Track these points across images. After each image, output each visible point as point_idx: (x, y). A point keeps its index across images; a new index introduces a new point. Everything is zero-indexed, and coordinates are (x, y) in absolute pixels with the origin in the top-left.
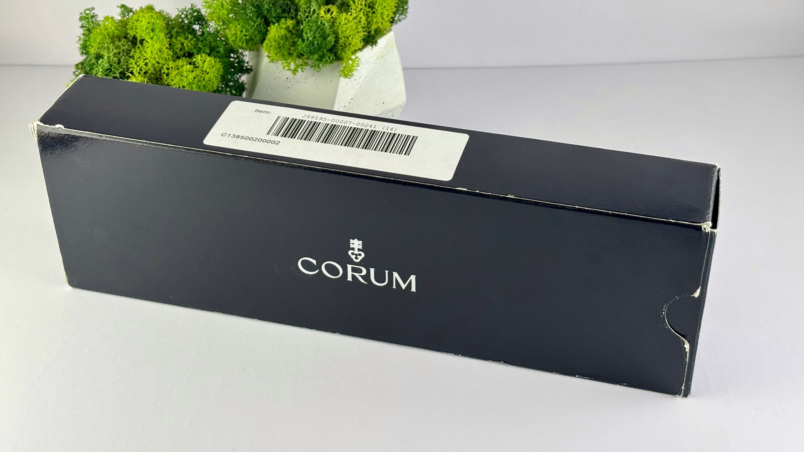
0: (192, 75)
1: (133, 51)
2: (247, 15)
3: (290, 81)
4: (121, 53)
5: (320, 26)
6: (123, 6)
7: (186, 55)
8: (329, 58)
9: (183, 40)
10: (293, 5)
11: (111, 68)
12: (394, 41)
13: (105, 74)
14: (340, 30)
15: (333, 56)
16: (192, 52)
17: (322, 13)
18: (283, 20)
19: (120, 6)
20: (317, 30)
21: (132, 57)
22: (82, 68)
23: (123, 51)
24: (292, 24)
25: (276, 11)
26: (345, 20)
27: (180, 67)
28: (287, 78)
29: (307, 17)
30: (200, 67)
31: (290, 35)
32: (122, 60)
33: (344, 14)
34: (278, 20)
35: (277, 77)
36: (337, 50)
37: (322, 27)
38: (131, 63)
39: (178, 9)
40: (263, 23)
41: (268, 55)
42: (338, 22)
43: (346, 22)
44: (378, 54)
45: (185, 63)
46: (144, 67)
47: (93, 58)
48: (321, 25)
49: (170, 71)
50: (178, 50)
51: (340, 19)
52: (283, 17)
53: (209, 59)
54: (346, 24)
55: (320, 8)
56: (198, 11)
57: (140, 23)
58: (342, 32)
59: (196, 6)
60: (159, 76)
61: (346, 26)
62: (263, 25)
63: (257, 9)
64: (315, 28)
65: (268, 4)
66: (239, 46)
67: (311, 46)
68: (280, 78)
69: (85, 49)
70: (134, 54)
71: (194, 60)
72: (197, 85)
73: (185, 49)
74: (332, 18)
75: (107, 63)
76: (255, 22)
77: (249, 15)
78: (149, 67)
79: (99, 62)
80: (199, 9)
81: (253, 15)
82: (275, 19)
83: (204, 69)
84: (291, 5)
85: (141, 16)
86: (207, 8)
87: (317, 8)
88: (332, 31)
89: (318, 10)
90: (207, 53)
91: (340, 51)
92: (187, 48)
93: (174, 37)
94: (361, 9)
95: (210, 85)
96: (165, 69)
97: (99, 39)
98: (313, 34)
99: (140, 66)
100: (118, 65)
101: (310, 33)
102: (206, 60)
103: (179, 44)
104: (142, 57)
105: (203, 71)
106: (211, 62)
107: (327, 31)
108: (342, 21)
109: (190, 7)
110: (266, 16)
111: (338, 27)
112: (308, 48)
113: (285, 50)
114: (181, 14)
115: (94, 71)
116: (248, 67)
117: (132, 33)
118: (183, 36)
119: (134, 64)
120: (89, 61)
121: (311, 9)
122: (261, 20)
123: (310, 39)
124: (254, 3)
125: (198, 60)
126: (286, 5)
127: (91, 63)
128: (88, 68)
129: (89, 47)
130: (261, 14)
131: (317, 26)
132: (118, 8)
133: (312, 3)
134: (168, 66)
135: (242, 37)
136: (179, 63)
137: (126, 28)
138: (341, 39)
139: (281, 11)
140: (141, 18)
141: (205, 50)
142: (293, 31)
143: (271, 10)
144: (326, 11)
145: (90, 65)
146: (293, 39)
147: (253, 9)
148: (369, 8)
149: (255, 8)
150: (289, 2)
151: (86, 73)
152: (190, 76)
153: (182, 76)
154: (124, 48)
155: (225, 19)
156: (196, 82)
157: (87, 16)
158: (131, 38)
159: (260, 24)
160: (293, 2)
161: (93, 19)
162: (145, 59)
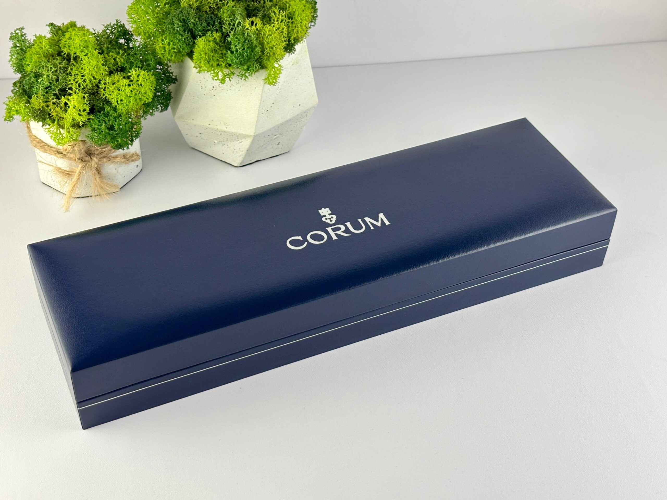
0: (130, 89)
1: (69, 69)
2: (174, 30)
3: (215, 90)
4: (58, 70)
5: (247, 39)
6: (52, 24)
7: (119, 69)
8: (256, 67)
9: (115, 56)
10: (217, 18)
11: (51, 86)
12: (306, 47)
13: (45, 92)
14: (266, 41)
15: (258, 66)
16: (125, 66)
17: (247, 25)
18: (209, 33)
19: (48, 24)
20: (244, 41)
21: (70, 74)
22: (20, 86)
23: (60, 68)
24: (219, 36)
25: (201, 25)
26: (269, 32)
27: (116, 81)
28: (213, 87)
29: (232, 29)
30: (135, 80)
31: (218, 48)
32: (60, 78)
33: (268, 26)
34: (204, 32)
35: (203, 86)
36: (262, 59)
37: (249, 39)
38: (70, 81)
39: (104, 25)
40: (190, 36)
41: (195, 66)
42: (263, 34)
43: (270, 33)
44: (294, 60)
45: (121, 78)
46: (82, 83)
47: (32, 77)
48: (248, 37)
49: (107, 86)
50: (111, 66)
51: (264, 30)
52: (208, 30)
53: (142, 73)
54: (271, 35)
55: (244, 21)
56: (123, 26)
57: (73, 41)
58: (268, 43)
59: (120, 22)
60: (96, 91)
61: (271, 37)
62: (190, 38)
63: (183, 23)
64: (242, 40)
65: (194, 18)
66: (168, 59)
67: (241, 57)
68: (206, 87)
69: (20, 68)
70: (71, 71)
71: (129, 74)
72: (134, 98)
73: (117, 64)
74: (257, 29)
75: (47, 81)
76: (182, 36)
77: (176, 29)
78: (87, 83)
79: (39, 80)
80: (124, 25)
81: (180, 29)
82: (201, 32)
83: (139, 82)
84: (215, 19)
85: (73, 34)
86: (132, 23)
87: (242, 21)
88: (258, 43)
89: (243, 23)
90: (139, 67)
91: (265, 61)
92: (119, 63)
93: (105, 53)
94: (282, 20)
95: (146, 98)
96: (103, 84)
97: (35, 58)
98: (241, 46)
99: (78, 83)
100: (57, 83)
101: (238, 45)
102: (141, 74)
103: (112, 59)
104: (79, 74)
105: (139, 85)
106: (145, 75)
107: (254, 42)
108: (266, 32)
109: (115, 22)
110: (192, 29)
111: (263, 38)
112: (237, 59)
113: (215, 62)
114: (107, 30)
115: (34, 90)
116: (173, 77)
117: (66, 51)
118: (114, 51)
119: (72, 81)
120: (29, 79)
121: (235, 21)
122: (188, 33)
123: (239, 50)
124: (181, 18)
125: (133, 74)
126: (210, 18)
127: (31, 82)
128: (27, 87)
129: (25, 66)
130: (187, 28)
131: (245, 38)
132: (47, 27)
133: (236, 16)
134: (105, 82)
135: (170, 50)
136: (114, 78)
137: (58, 46)
138: (267, 49)
139: (206, 25)
140: (73, 36)
141: (137, 64)
142: (220, 43)
143: (197, 24)
144: (250, 23)
145: (30, 83)
146: (221, 51)
147: (180, 24)
148: (289, 19)
149: (181, 22)
150: (213, 16)
151: (24, 91)
152: (128, 90)
153: (119, 90)
154: (61, 66)
155: (151, 33)
156: (133, 96)
157: (17, 36)
158: (65, 56)
159: (187, 38)
160: (216, 15)
161: (23, 38)
162: (83, 76)
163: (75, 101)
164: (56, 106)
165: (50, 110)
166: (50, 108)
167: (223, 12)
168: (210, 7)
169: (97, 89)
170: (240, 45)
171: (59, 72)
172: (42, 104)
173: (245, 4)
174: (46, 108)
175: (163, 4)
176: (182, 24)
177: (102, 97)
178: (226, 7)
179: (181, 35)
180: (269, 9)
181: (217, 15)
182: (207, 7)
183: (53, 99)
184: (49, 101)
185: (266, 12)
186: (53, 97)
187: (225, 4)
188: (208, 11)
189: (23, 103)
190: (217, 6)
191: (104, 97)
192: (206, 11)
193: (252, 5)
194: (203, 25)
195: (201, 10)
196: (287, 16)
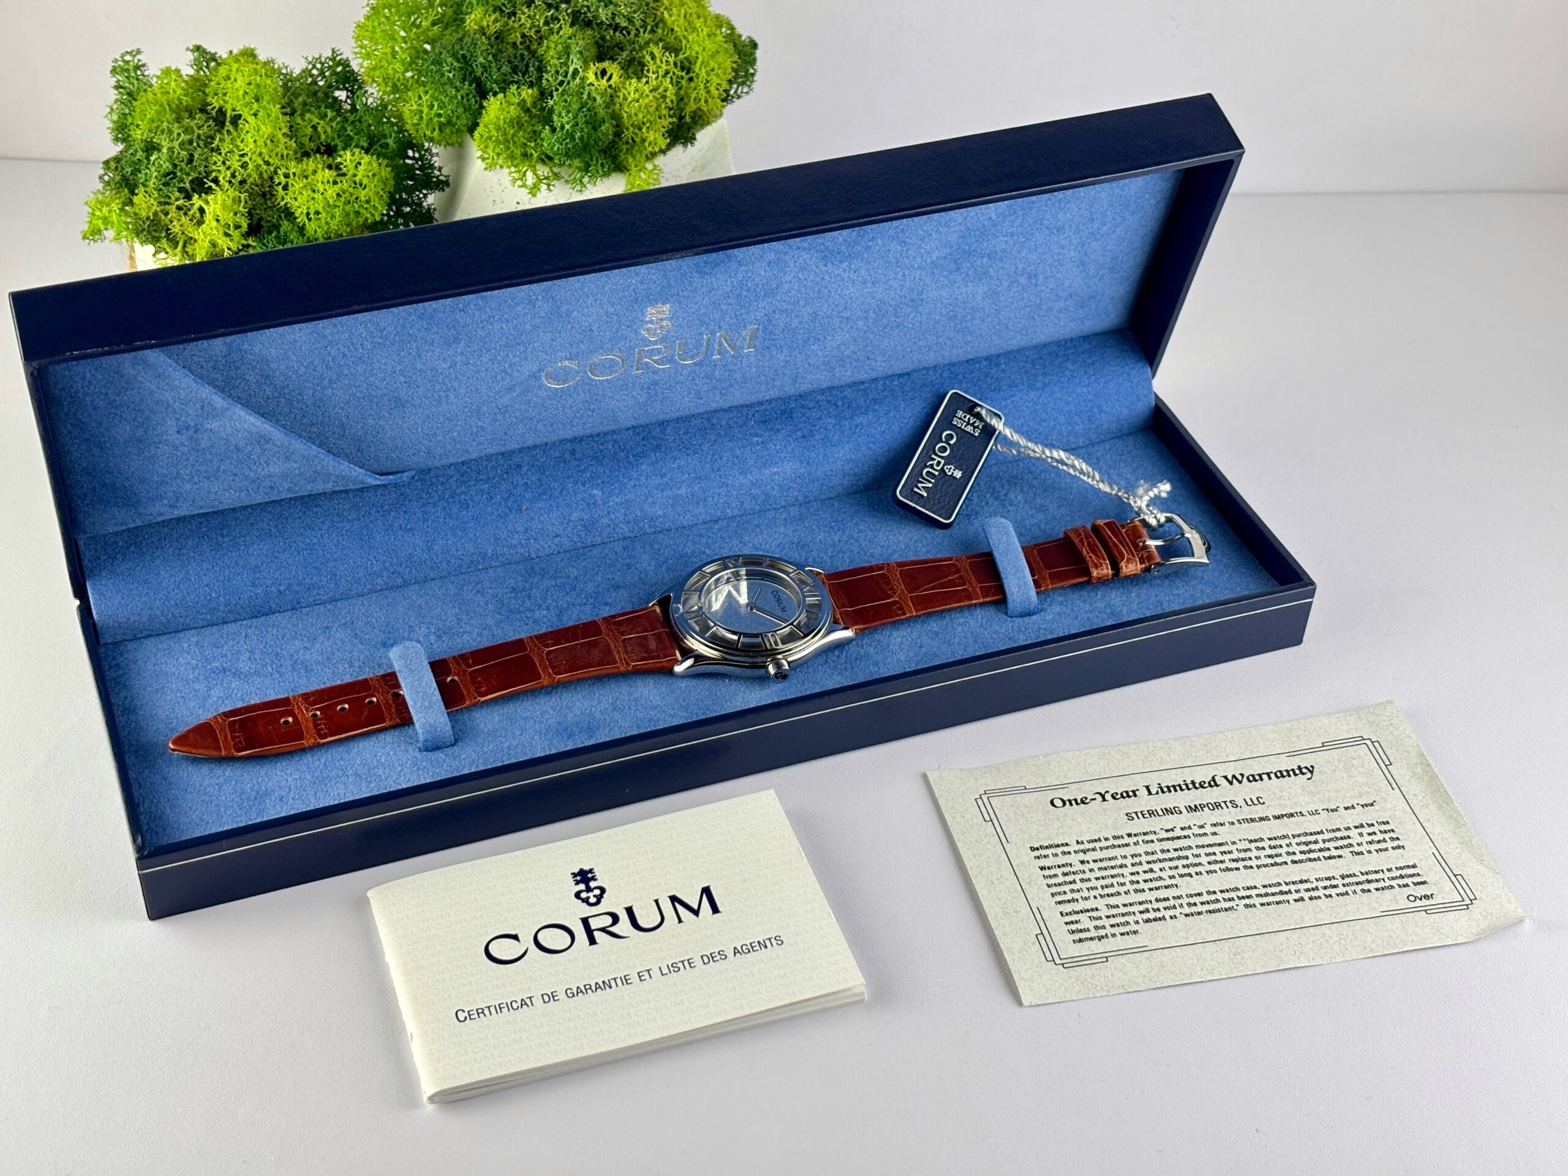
0: (334, 191)
1: (217, 139)
2: (443, 75)
4: (195, 141)
5: (587, 103)
6: (198, 48)
7: (323, 149)
8: (603, 168)
9: (316, 120)
10: (533, 59)
11: (175, 171)
13: (163, 182)
14: (625, 112)
15: (609, 163)
16: (333, 144)
17: (591, 77)
18: (514, 88)
19: (191, 47)
20: (580, 109)
21: (217, 150)
22: (116, 169)
23: (199, 137)
24: (532, 95)
25: (499, 69)
26: (634, 93)
27: (310, 172)
28: (518, 203)
29: (561, 83)
30: (350, 174)
31: (526, 118)
32: (196, 156)
33: (634, 81)
34: (504, 87)
35: (497, 199)
36: (618, 150)
37: (590, 104)
38: (215, 163)
39: (307, 58)
40: (474, 91)
41: (482, 155)
42: (622, 97)
43: (637, 96)
44: (696, 161)
45: (320, 166)
46: (239, 170)
47: (139, 150)
48: (589, 101)
49: (290, 181)
50: (306, 140)
51: (626, 89)
52: (512, 82)
53: (366, 158)
54: (637, 101)
55: (586, 67)
56: (346, 64)
57: (232, 83)
58: (629, 117)
59: (341, 54)
60: (268, 189)
61: (636, 105)
62: (474, 97)
63: (462, 63)
64: (576, 106)
65: (484, 54)
66: (425, 136)
67: (568, 140)
68: (503, 202)
69: (122, 131)
70: (220, 144)
71: (339, 160)
72: (344, 210)
73: (319, 138)
74: (610, 86)
75: (168, 161)
76: (458, 90)
77: (446, 74)
78: (249, 171)
79: (152, 158)
80: (347, 60)
81: (454, 75)
82: (497, 84)
83: (357, 179)
84: (530, 59)
85: (234, 69)
86: (363, 58)
87: (581, 67)
88: (610, 114)
89: (583, 72)
90: (362, 148)
91: (625, 154)
92: (323, 137)
93: (298, 113)
94: (667, 73)
95: (368, 212)
96: (282, 175)
97: (151, 113)
98: (572, 118)
99: (232, 169)
100: (189, 166)
101: (566, 116)
102: (362, 162)
103: (309, 127)
104: (236, 151)
105: (355, 183)
106: (371, 165)
107: (599, 112)
108: (629, 93)
109: (330, 54)
110: (480, 78)
111: (621, 105)
112: (562, 144)
113: (517, 148)
114: (312, 69)
115: (141, 177)
116: (441, 178)
117: (216, 103)
118: (316, 112)
119: (219, 163)
120: (132, 154)
121: (568, 68)
122: (470, 85)
123: (567, 127)
124: (458, 52)
125: (346, 161)
126: (519, 58)
127: (135, 159)
128: (129, 170)
129: (132, 127)
130: (470, 74)
131: (581, 103)
132: (189, 52)
133: (571, 57)
134: (287, 171)
135: (431, 119)
136: (307, 165)
137: (204, 92)
138: (627, 129)
139: (509, 70)
140: (234, 73)
141: (359, 140)
142: (534, 111)
143: (490, 67)
144: (599, 73)
145: (134, 162)
146: (533, 125)
147: (455, 64)
148: (683, 71)
149: (458, 61)
150: (526, 53)
151: (125, 179)
152: (330, 192)
153: (314, 191)
154: (201, 132)
155: (399, 80)
156: (341, 204)
157: (126, 67)
158: (214, 112)
159: (468, 95)
160: (533, 53)
161: (139, 73)
162: (242, 156)
163: (218, 206)
164: (182, 213)
165: (171, 222)
166: (169, 217)
167: (548, 47)
168: (523, 36)
169: (270, 187)
170: (570, 115)
171: (195, 144)
172: (156, 208)
173: (596, 34)
174: (163, 217)
175: (429, 22)
176: (460, 65)
177: (279, 204)
178: (554, 37)
179: (456, 88)
180: (641, 48)
181: (536, 51)
182: (518, 35)
183: (177, 199)
184: (168, 204)
185: (634, 53)
186: (177, 194)
187: (555, 31)
188: (518, 44)
189: (118, 204)
190: (539, 35)
191: (282, 204)
192: (515, 44)
193: (611, 37)
194: (502, 71)
195: (505, 40)
196: (679, 65)
